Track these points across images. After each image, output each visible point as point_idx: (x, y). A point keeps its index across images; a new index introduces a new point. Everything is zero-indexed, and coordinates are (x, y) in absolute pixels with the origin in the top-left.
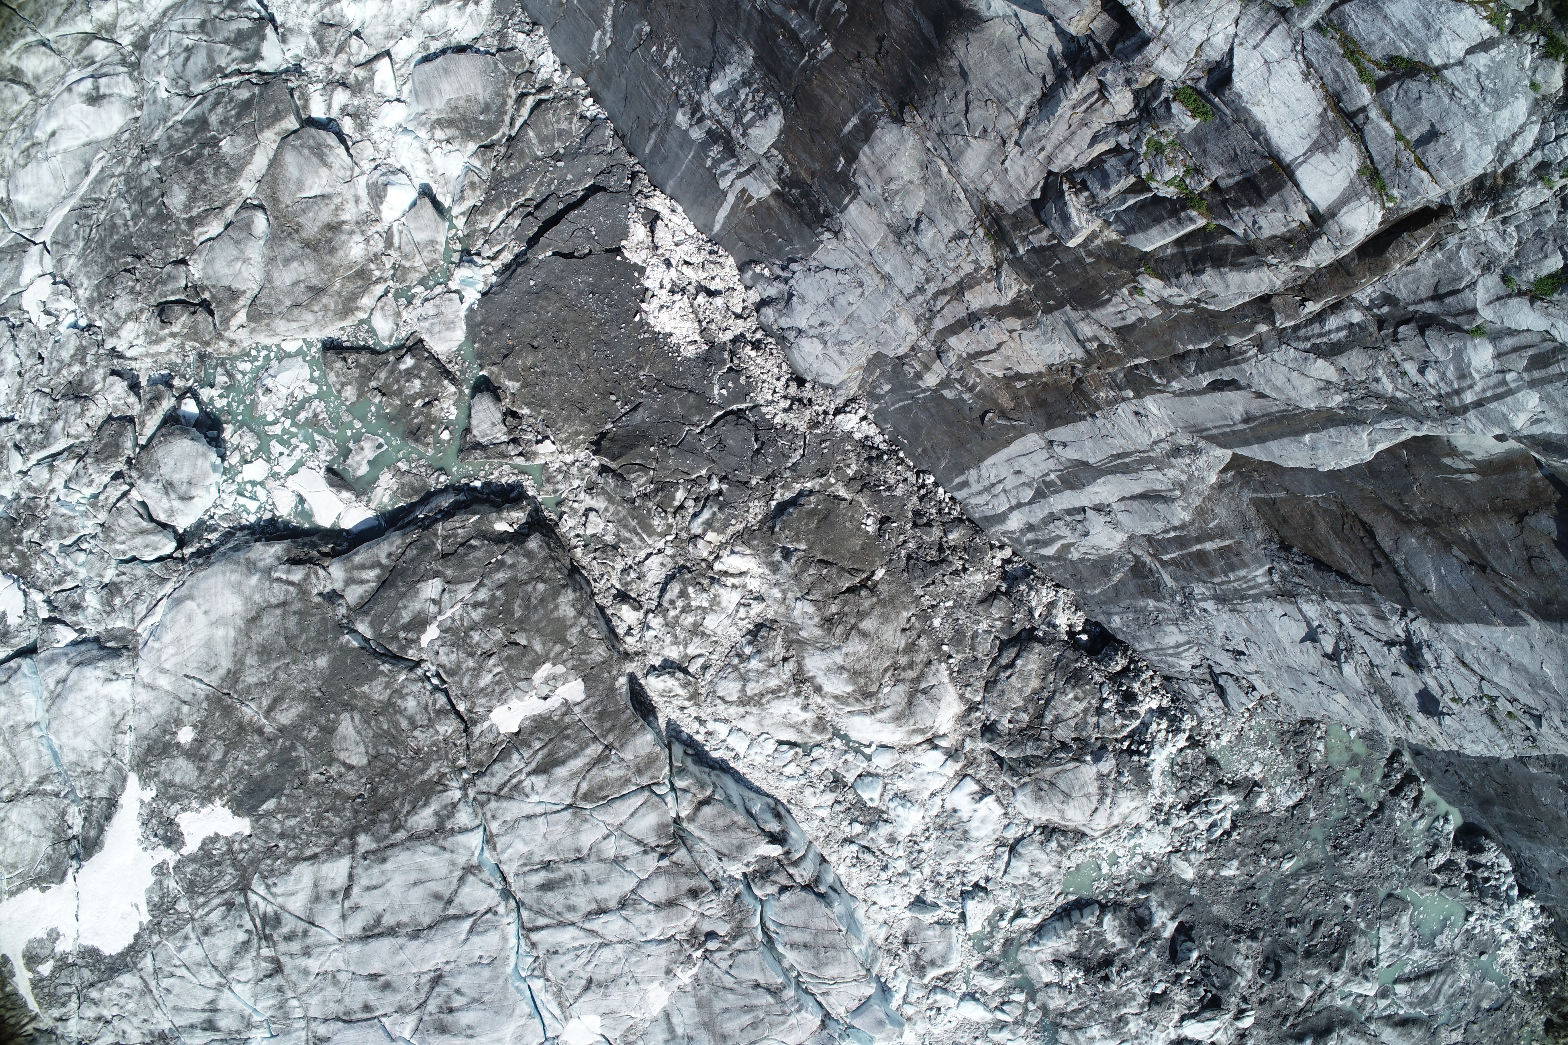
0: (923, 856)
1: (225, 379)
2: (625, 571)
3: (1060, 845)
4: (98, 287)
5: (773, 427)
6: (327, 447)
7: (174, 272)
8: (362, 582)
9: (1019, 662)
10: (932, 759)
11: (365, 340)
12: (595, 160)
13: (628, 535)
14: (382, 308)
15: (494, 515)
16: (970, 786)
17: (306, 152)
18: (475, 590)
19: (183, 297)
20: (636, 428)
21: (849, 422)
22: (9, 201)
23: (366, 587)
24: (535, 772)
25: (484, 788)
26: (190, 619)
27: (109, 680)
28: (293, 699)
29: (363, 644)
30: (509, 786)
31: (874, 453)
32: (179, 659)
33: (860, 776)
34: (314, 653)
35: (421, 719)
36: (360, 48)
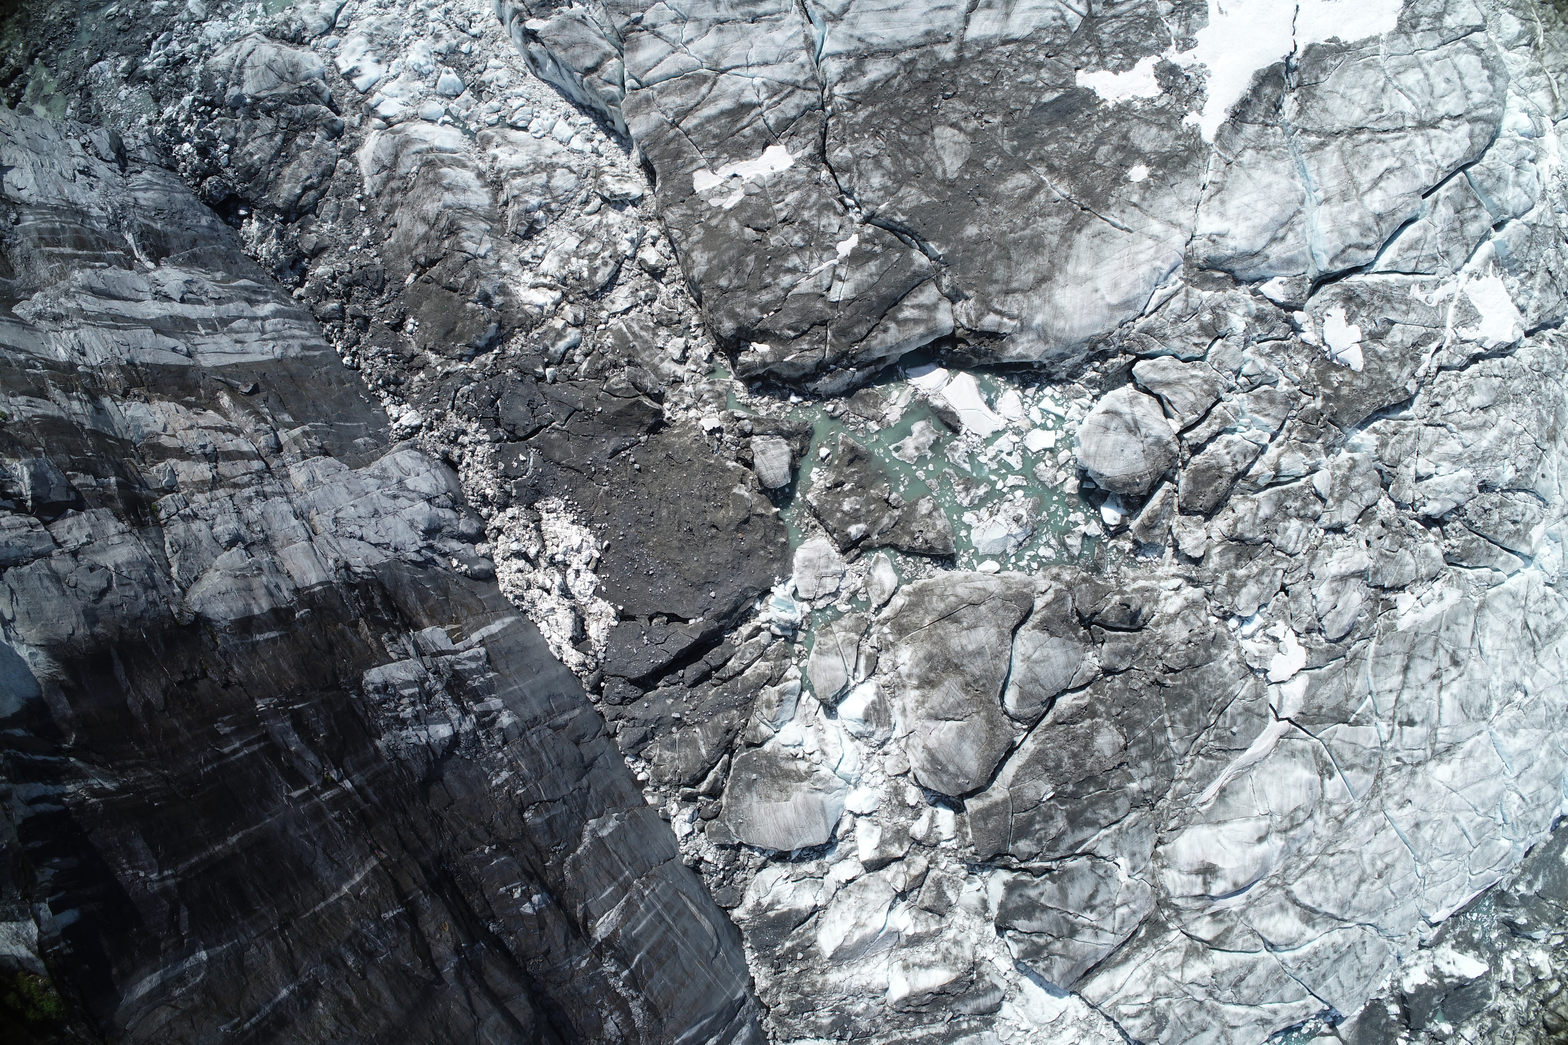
0: (412, 22)
1: (1069, 541)
2: (652, 300)
3: (289, 26)
4: (1210, 658)
5: (481, 420)
6: (956, 455)
7: (1116, 661)
8: (919, 306)
9: (298, 191)
10: (390, 107)
11: (907, 563)
12: (638, 714)
13: (643, 333)
14: (883, 592)
15: (769, 360)
16: (360, 83)
17: (951, 768)
18: (793, 286)
19: (1107, 632)
20: (617, 433)
21: (409, 417)
22: (1321, 775)
23: (915, 301)
24: (753, 106)
25: (809, 94)
26: (1116, 285)
27: (1222, 235)
28: (1009, 197)
29: (924, 245)
30: (782, 95)
31: (392, 388)
32: (1134, 249)
33: (458, 96)
34: (979, 240)
35: (867, 165)
36: (894, 878)
